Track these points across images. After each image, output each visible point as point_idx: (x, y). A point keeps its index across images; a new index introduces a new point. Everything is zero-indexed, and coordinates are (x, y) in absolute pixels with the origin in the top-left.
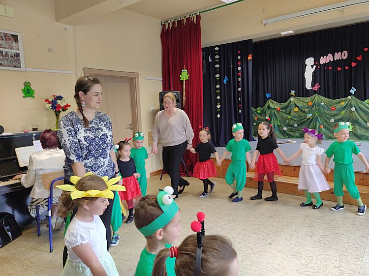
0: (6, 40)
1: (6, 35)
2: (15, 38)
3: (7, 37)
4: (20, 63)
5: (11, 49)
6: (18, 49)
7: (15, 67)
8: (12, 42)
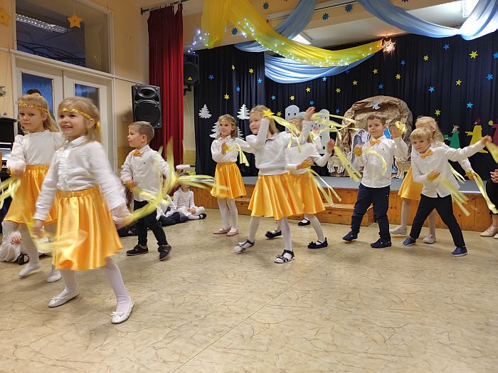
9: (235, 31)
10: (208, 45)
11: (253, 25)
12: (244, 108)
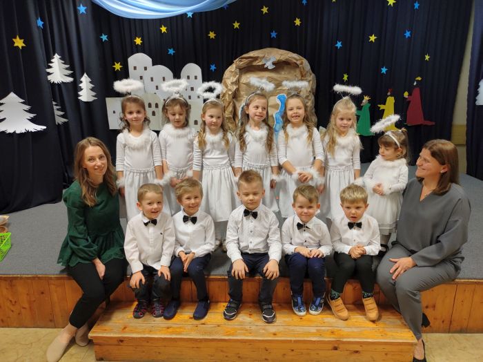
12: (56, 59)
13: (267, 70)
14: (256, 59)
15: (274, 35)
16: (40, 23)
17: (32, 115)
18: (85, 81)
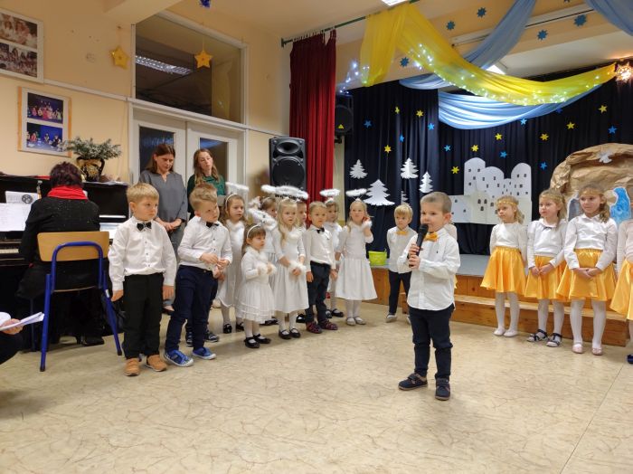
0: (17, 29)
1: (18, 21)
2: (33, 28)
3: (19, 25)
4: (36, 69)
5: (24, 44)
6: (36, 47)
7: (26, 73)
8: (26, 34)
9: (405, 62)
10: (366, 82)
11: (431, 52)
12: (408, 162)
13: (602, 164)
14: (590, 154)
15: (612, 130)
16: (402, 138)
17: (388, 195)
18: (426, 178)
